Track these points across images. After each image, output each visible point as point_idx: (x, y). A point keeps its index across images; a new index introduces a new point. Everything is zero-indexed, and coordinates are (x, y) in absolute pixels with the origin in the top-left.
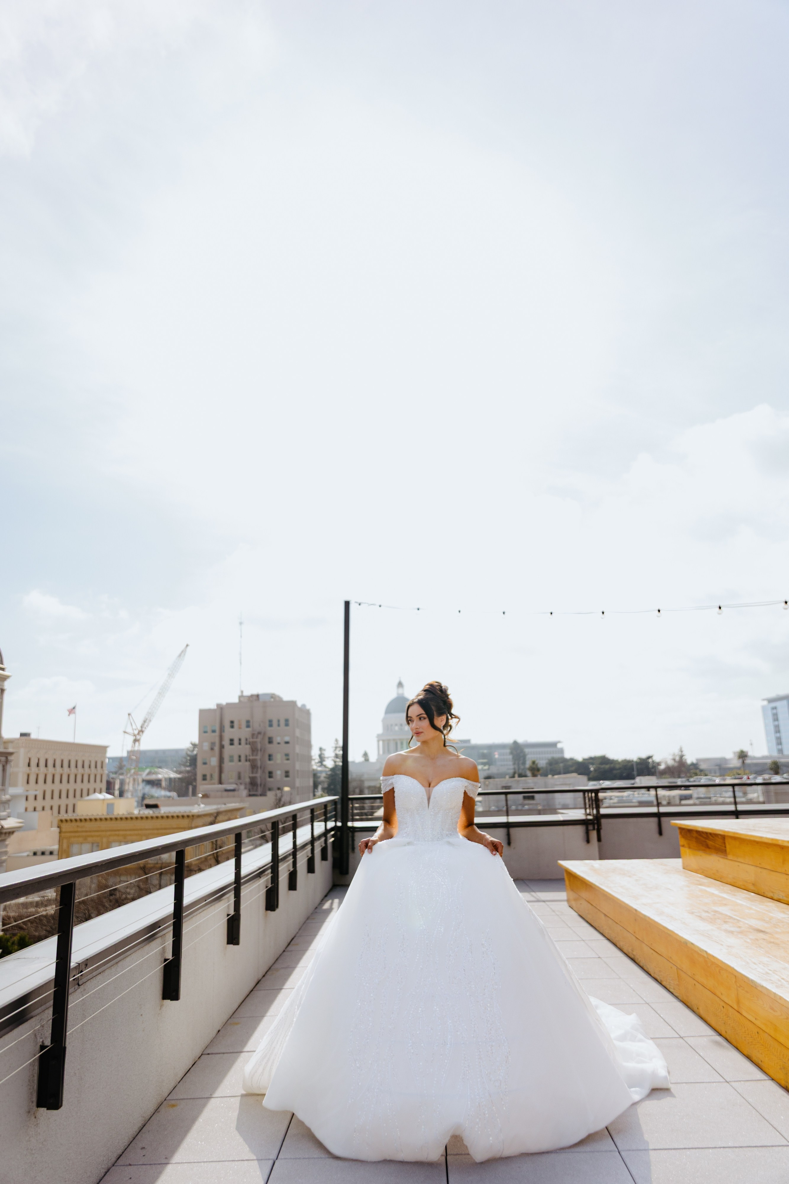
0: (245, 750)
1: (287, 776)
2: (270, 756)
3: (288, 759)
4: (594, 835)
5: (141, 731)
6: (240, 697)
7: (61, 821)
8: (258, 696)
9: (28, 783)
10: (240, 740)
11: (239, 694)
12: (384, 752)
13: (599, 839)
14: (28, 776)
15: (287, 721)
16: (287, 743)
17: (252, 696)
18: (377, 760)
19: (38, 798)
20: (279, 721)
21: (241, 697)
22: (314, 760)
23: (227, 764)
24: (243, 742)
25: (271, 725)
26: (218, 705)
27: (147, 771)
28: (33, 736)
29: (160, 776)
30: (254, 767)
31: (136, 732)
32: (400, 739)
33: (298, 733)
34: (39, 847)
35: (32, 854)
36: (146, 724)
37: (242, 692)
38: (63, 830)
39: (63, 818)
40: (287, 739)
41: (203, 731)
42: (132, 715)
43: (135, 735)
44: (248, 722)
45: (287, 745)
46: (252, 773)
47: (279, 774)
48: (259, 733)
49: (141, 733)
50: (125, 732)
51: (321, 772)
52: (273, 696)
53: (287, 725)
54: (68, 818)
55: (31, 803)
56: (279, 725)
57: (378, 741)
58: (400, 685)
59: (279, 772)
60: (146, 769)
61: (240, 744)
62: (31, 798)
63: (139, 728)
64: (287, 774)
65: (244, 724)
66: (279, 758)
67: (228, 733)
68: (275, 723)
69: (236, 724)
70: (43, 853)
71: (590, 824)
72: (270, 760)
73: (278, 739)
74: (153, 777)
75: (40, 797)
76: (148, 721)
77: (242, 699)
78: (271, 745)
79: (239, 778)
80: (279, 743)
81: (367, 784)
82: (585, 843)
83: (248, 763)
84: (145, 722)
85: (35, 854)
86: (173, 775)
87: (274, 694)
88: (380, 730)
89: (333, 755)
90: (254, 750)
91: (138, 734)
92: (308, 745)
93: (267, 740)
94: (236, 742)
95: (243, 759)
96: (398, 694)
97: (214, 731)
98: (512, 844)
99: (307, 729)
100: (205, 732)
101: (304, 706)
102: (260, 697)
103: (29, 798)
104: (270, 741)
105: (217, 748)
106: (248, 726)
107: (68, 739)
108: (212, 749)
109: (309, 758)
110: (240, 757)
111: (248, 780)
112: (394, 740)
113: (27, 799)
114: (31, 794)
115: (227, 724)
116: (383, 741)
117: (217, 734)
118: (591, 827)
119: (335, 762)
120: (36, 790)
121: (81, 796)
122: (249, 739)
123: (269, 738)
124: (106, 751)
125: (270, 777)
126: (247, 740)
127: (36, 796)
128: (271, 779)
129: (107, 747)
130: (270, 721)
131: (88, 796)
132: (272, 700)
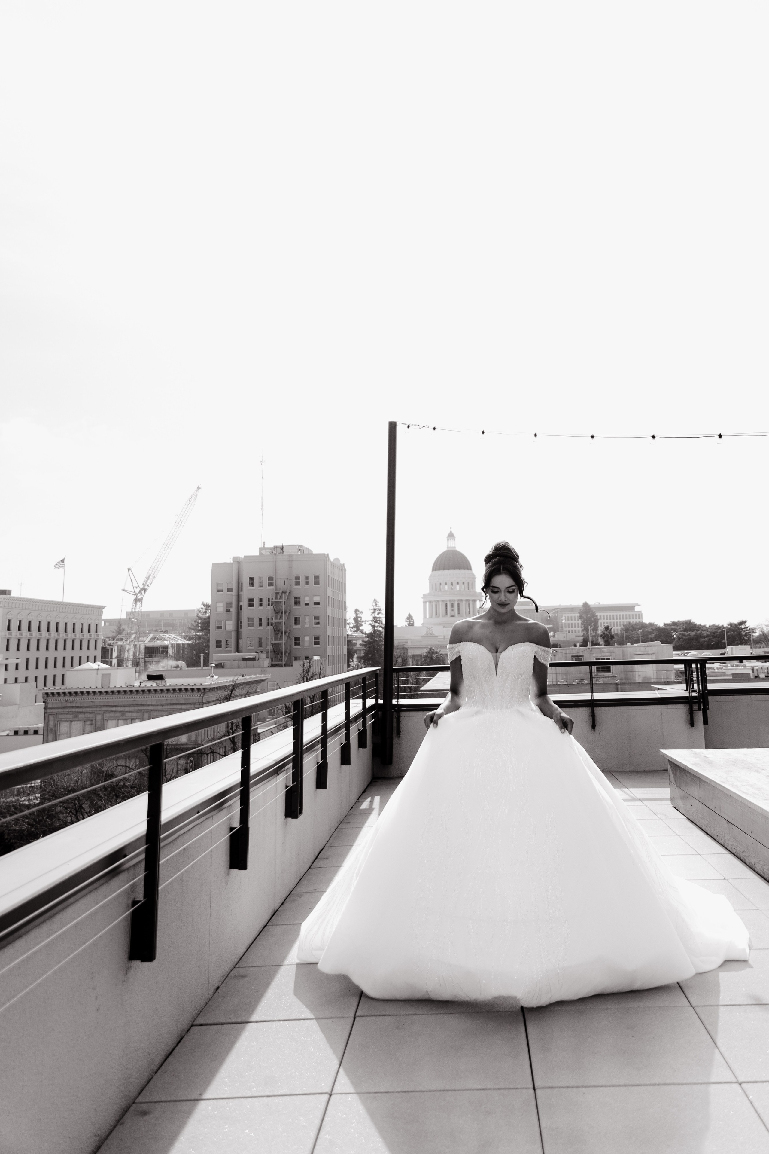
0: (267, 612)
1: (317, 643)
2: (296, 619)
3: (318, 623)
4: (699, 716)
5: (143, 590)
6: (260, 549)
7: (47, 694)
8: (282, 548)
9: (7, 649)
10: (261, 600)
11: (261, 546)
12: (431, 616)
13: (706, 722)
14: (8, 640)
15: (317, 578)
16: (317, 604)
17: (275, 547)
18: (423, 624)
19: (20, 667)
20: (307, 578)
21: (263, 548)
22: (349, 624)
23: (245, 629)
24: (265, 602)
25: (298, 583)
26: (234, 558)
27: (151, 636)
28: (13, 594)
29: (166, 643)
30: (277, 632)
31: (137, 591)
32: (450, 601)
33: (329, 593)
34: (21, 725)
35: (13, 734)
36: (149, 582)
37: (264, 543)
38: (49, 705)
39: (49, 691)
40: (317, 599)
41: (217, 590)
42: (133, 571)
43: (136, 594)
44: (270, 579)
45: (317, 606)
46: (275, 639)
47: (307, 640)
48: (284, 592)
49: (143, 592)
50: (124, 590)
51: (357, 638)
52: (300, 548)
53: (317, 583)
54: (55, 691)
55: (12, 673)
56: (307, 583)
57: (425, 603)
58: (451, 536)
59: (307, 638)
60: (149, 634)
61: (261, 605)
62: (11, 668)
63: (141, 586)
64: (317, 641)
65: (266, 582)
66: (307, 622)
67: (247, 592)
68: (303, 580)
69: (256, 582)
70: (26, 733)
71: (695, 702)
72: (296, 624)
73: (307, 600)
74: (158, 643)
75: (22, 667)
76: (151, 578)
77: (263, 552)
78: (298, 607)
79: (260, 645)
80: (307, 604)
81: (411, 653)
82: (689, 726)
83: (270, 628)
84: (146, 580)
85: (16, 733)
86: (181, 641)
87: (301, 546)
88: (427, 591)
89: (371, 618)
90: (277, 612)
91: (140, 593)
92: (342, 606)
93: (293, 601)
94: (256, 602)
95: (265, 622)
96: (448, 547)
97: (230, 590)
98: (597, 728)
99: (342, 587)
100: (220, 590)
101: (337, 560)
102: (285, 549)
103: (9, 668)
104: (297, 602)
105: (233, 610)
106: (270, 584)
107: (58, 599)
108: (228, 611)
109: (344, 622)
110: (261, 620)
111: (270, 647)
112: (443, 601)
113: (6, 669)
114: (12, 662)
115: (246, 582)
116: (430, 602)
117: (234, 592)
118: (696, 707)
119: (374, 627)
120: (18, 659)
121: (72, 666)
122: (273, 599)
123: (296, 598)
124: (101, 613)
125: (296, 644)
126: (270, 600)
127: (17, 665)
128: (297, 646)
129: (103, 607)
130: (297, 578)
131: (80, 665)
132: (299, 553)
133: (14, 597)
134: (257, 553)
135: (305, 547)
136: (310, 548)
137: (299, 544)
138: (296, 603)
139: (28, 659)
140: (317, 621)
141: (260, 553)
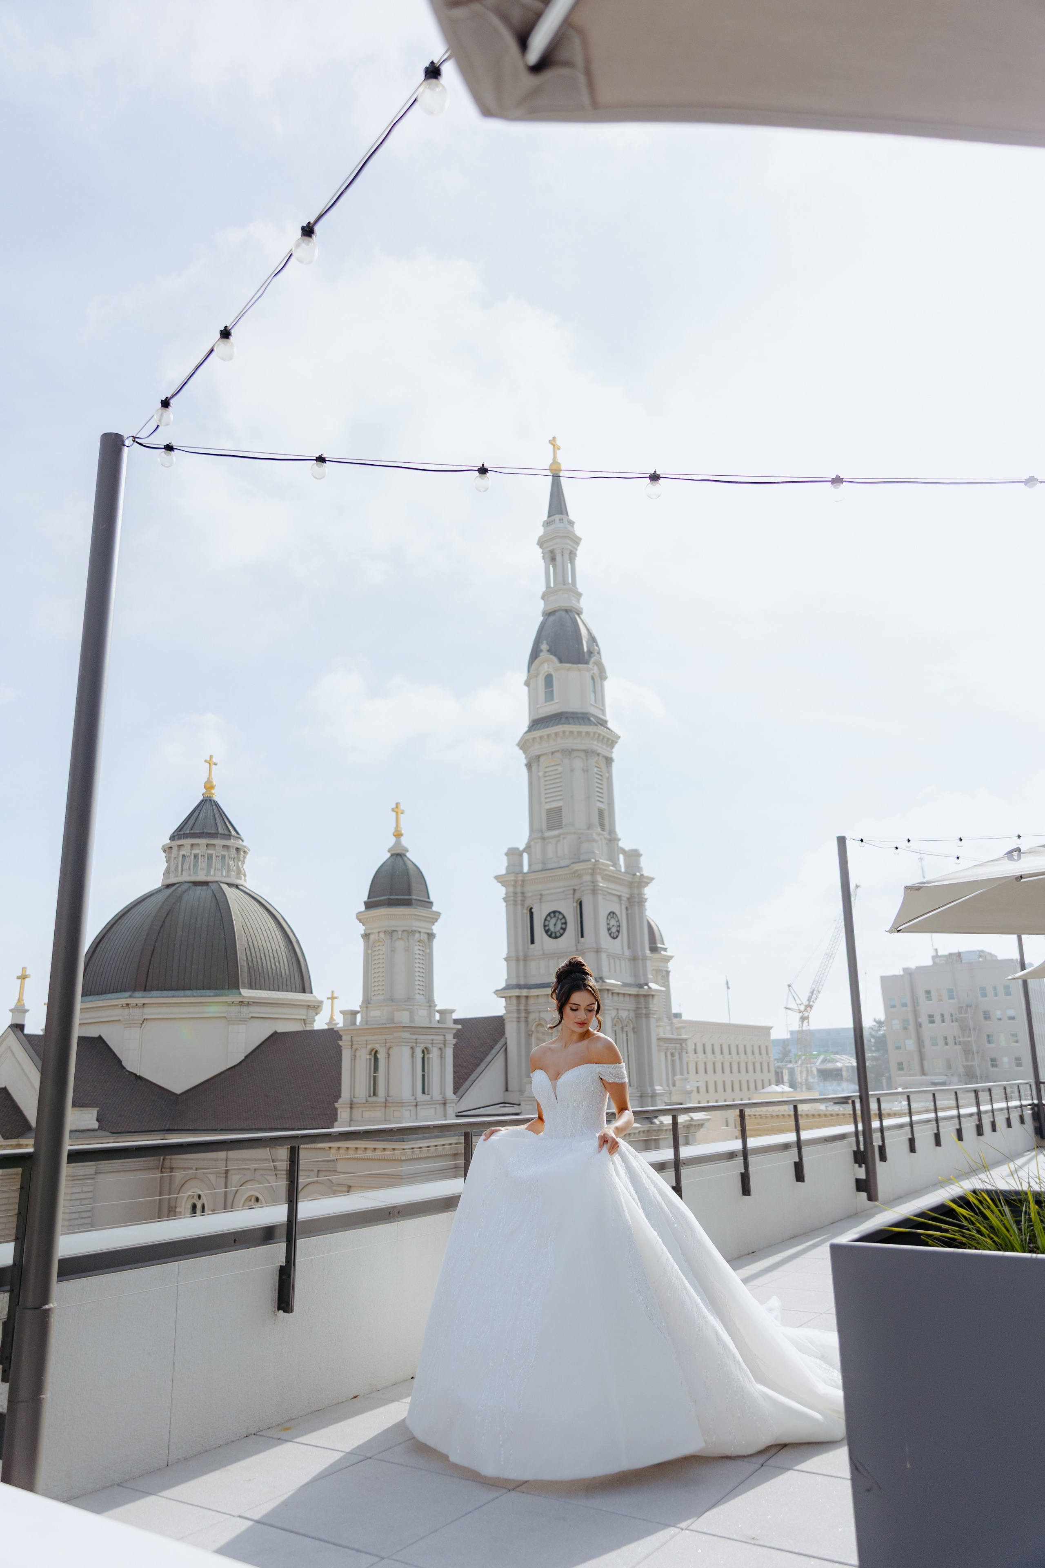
0: (952, 1029)
1: (1018, 1065)
2: (988, 1036)
3: (1017, 1041)
5: (809, 1006)
6: (934, 958)
8: (960, 954)
10: (942, 1016)
11: (934, 954)
15: (1007, 987)
16: (1012, 1018)
17: (951, 955)
20: (995, 988)
21: (935, 957)
23: (929, 1049)
24: (947, 1017)
25: (984, 995)
26: (905, 970)
27: (822, 1057)
29: (839, 1065)
30: (967, 1052)
31: (802, 1008)
36: (814, 996)
37: (936, 950)
40: (1010, 1012)
41: (891, 1005)
42: (793, 986)
43: (800, 1012)
44: (950, 991)
45: (1012, 1021)
46: (967, 1060)
47: (1006, 1061)
48: (969, 1006)
49: (809, 1009)
50: (786, 1008)
52: (981, 954)
53: (1008, 993)
56: (996, 995)
59: (1005, 1059)
60: (819, 1055)
61: (943, 1021)
63: (806, 1002)
64: (1018, 1061)
65: (945, 994)
66: (1002, 1040)
67: (925, 1008)
68: (990, 991)
69: (934, 995)
72: (989, 1042)
73: (999, 1013)
74: (829, 1066)
75: (703, 1090)
76: (815, 992)
77: (937, 960)
78: (988, 1023)
79: (949, 1067)
80: (1000, 1019)
83: (958, 1047)
84: (812, 993)
87: (982, 951)
90: (965, 1029)
91: (805, 1010)
93: (982, 1016)
94: (937, 1018)
95: (950, 1040)
97: (904, 1005)
100: (893, 1006)
102: (963, 956)
104: (987, 1017)
105: (912, 1027)
106: (951, 997)
107: (723, 1019)
108: (905, 1028)
110: (946, 1038)
111: (961, 1070)
115: (921, 996)
117: (910, 1007)
120: (698, 1082)
121: (756, 1089)
122: (956, 1014)
123: (985, 1012)
124: (769, 1034)
125: (993, 1066)
126: (953, 1016)
127: (698, 1088)
128: (995, 1069)
129: (771, 1028)
130: (983, 989)
131: (763, 1088)
132: (981, 959)
133: (684, 1020)
134: (930, 963)
135: (986, 952)
136: (993, 953)
137: (980, 949)
138: (985, 1018)
139: (707, 1082)
140: (1016, 1039)
141: (934, 963)
